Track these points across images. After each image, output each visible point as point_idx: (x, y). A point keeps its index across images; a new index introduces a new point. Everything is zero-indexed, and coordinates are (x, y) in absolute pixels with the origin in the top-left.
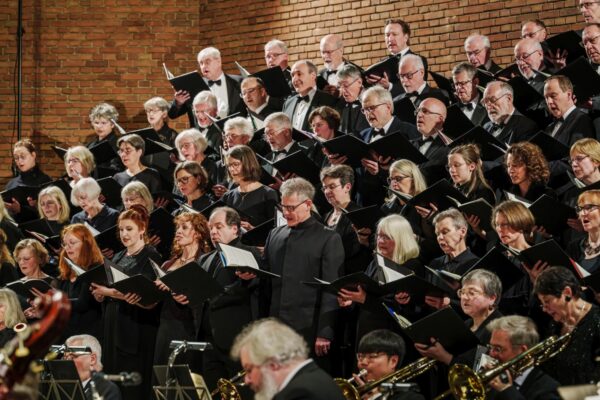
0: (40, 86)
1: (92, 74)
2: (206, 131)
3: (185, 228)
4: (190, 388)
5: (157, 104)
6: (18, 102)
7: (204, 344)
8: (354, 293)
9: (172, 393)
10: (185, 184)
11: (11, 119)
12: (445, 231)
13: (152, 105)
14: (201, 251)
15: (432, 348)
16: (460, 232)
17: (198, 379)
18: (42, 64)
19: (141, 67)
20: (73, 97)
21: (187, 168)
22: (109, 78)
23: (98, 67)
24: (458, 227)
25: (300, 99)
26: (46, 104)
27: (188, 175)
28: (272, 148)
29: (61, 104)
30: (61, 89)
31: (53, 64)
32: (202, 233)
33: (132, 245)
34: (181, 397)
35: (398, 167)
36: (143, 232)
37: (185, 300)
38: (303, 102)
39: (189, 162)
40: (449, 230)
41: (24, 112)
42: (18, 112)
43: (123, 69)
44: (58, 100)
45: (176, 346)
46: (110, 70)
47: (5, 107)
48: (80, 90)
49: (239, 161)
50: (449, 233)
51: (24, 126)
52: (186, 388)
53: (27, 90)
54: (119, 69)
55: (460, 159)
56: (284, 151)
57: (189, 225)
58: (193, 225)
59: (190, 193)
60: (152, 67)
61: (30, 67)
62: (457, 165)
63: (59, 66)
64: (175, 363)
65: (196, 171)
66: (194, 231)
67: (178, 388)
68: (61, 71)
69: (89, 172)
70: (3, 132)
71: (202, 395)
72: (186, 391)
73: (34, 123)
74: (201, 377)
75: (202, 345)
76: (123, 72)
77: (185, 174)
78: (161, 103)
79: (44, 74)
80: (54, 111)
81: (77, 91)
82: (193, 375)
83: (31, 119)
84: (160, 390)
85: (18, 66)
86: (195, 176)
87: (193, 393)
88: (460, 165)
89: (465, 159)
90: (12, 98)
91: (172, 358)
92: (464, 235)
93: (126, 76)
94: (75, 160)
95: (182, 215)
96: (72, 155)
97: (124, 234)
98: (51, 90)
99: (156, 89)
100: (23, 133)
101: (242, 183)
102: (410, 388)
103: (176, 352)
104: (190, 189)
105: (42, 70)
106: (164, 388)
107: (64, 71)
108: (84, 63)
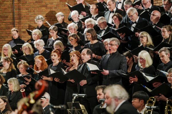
0: (20, 10)
1: (37, 5)
2: (77, 23)
3: (74, 56)
4: (80, 109)
5: (60, 15)
6: (13, 15)
7: (84, 95)
8: (134, 78)
9: (74, 111)
10: (72, 42)
11: (11, 21)
12: (163, 56)
13: (58, 15)
14: (79, 63)
15: (160, 97)
16: (168, 55)
17: (82, 106)
18: (21, 2)
19: (54, 2)
20: (31, 13)
21: (72, 36)
22: (43, 6)
23: (40, 3)
24: (167, 54)
25: (111, 12)
26: (23, 16)
27: (73, 38)
28: (101, 29)
29: (28, 15)
30: (27, 10)
31: (25, 2)
32: (79, 57)
33: (55, 62)
34: (77, 113)
35: (142, 34)
36: (59, 58)
37: (73, 81)
38: (112, 13)
39: (72, 34)
40: (164, 56)
41: (15, 19)
42: (14, 18)
43: (48, 3)
44: (26, 14)
45: (74, 96)
46: (43, 4)
47: (9, 17)
48: (34, 11)
49: (90, 34)
50: (165, 57)
51: (15, 23)
52: (79, 109)
53: (16, 11)
54: (47, 3)
55: (165, 30)
56: (105, 30)
57: (75, 55)
58: (76, 55)
59: (74, 44)
60: (58, 2)
61: (16, 4)
62: (164, 32)
63: (26, 3)
64: (74, 101)
65: (75, 37)
66: (77, 57)
67: (76, 110)
68: (27, 5)
69: (40, 38)
70: (8, 25)
71: (84, 112)
72: (79, 110)
73: (18, 22)
74: (83, 106)
75: (83, 95)
76: (48, 4)
77: (72, 38)
78: (61, 14)
79: (22, 6)
80: (25, 18)
81: (33, 11)
82: (81, 105)
83: (18, 21)
84: (70, 111)
85: (13, 3)
86: (75, 38)
87: (81, 111)
88: (165, 32)
89: (167, 30)
90: (11, 14)
91: (73, 100)
92: (169, 56)
93: (49, 6)
94: (35, 34)
95: (72, 52)
96: (34, 33)
97: (53, 57)
98: (24, 11)
99: (59, 9)
100: (15, 25)
101: (91, 41)
102: (156, 108)
103: (75, 98)
104: (74, 43)
105: (21, 4)
106: (71, 110)
107: (28, 4)
108: (35, 2)
